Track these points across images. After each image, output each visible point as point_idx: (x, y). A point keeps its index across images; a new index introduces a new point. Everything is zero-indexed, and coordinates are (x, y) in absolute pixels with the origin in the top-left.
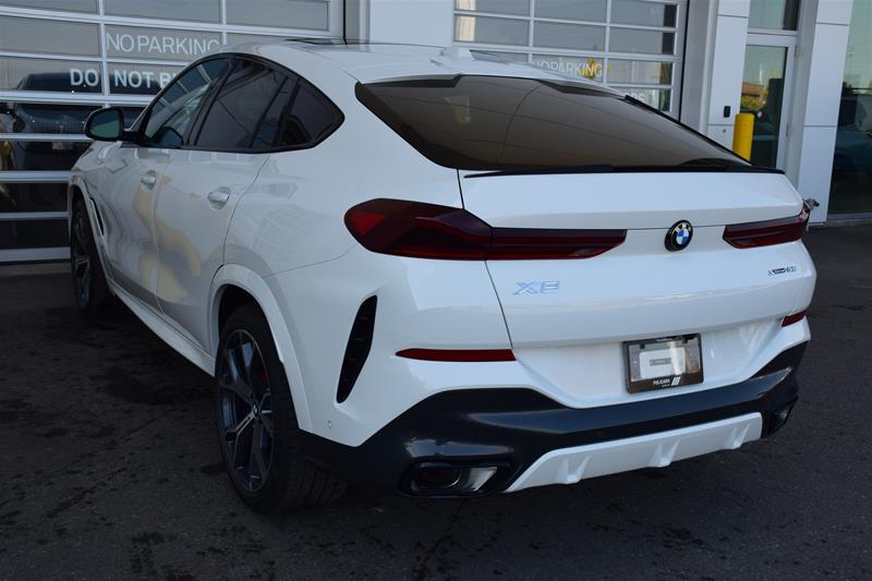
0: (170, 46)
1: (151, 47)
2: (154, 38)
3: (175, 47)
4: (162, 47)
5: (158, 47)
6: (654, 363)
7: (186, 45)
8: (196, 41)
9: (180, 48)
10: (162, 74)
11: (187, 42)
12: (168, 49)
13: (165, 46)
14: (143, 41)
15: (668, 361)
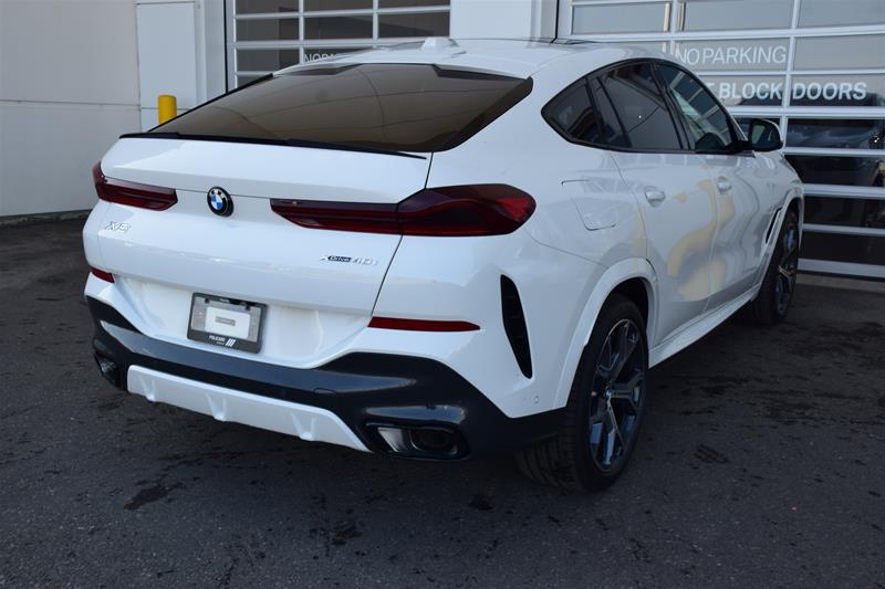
0: (734, 56)
1: (716, 59)
2: (720, 50)
3: (738, 57)
4: (725, 58)
5: (722, 58)
6: (219, 320)
7: (751, 55)
8: (761, 49)
9: (744, 58)
10: (722, 85)
11: (752, 51)
12: (731, 59)
13: (728, 56)
14: (709, 53)
15: (232, 323)
